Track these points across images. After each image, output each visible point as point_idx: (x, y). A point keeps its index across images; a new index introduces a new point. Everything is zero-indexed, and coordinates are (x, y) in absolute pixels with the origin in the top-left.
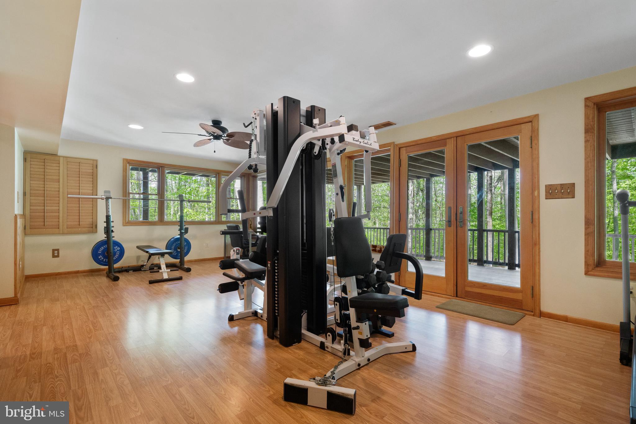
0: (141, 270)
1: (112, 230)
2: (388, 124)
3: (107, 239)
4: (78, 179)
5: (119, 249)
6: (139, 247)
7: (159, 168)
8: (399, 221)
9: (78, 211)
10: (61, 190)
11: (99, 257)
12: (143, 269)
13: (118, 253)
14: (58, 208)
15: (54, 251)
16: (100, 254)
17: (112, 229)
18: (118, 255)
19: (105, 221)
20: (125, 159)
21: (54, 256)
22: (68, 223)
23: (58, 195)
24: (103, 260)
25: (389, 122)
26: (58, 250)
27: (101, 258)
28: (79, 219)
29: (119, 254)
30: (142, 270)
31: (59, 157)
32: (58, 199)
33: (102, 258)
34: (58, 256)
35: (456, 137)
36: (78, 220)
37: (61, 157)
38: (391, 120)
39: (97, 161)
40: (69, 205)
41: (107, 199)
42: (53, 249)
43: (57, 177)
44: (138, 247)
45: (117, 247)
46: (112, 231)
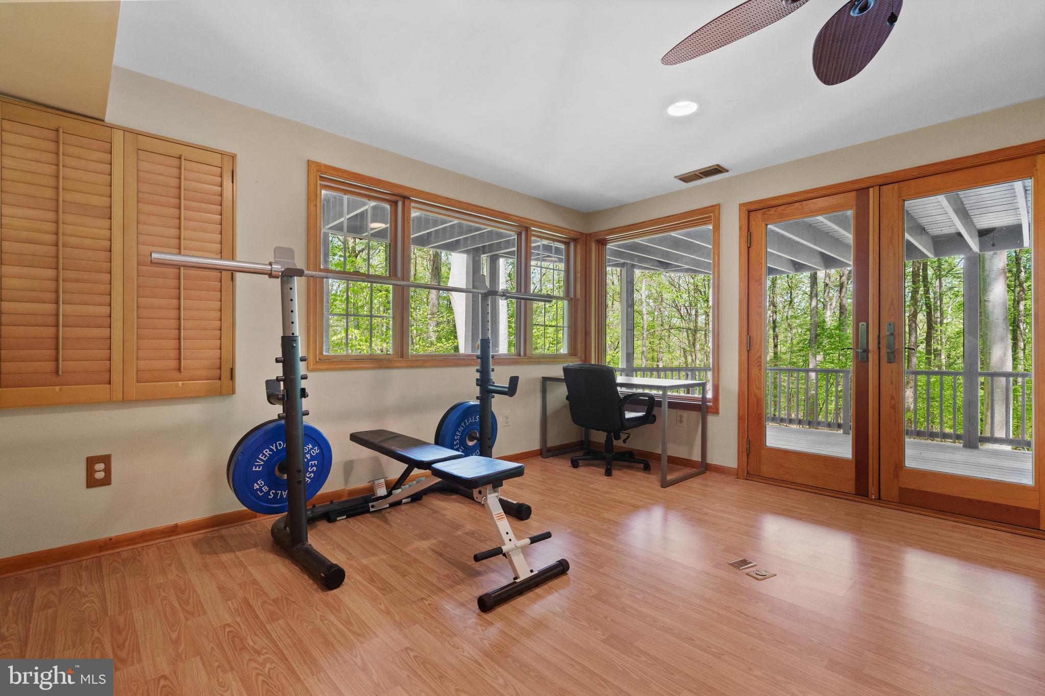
0: (368, 512)
1: (303, 390)
2: (717, 170)
3: (287, 422)
4: (174, 212)
5: (316, 451)
6: (360, 436)
7: (396, 203)
8: (748, 351)
9: (174, 323)
10: (117, 247)
11: (256, 486)
12: (373, 506)
13: (312, 466)
14: (105, 310)
15: (91, 462)
16: (258, 475)
17: (303, 384)
18: (312, 472)
19: (280, 355)
20: (313, 162)
21: (92, 483)
22: (142, 364)
23: (106, 266)
24: (268, 493)
25: (718, 165)
26: (106, 460)
27: (260, 490)
28: (179, 349)
29: (315, 468)
30: (371, 510)
31: (112, 127)
32: (106, 277)
33: (265, 489)
34: (106, 481)
35: (880, 186)
36: (173, 353)
37: (118, 128)
38: (724, 164)
39: (233, 157)
40: (143, 300)
41: (285, 279)
42: (88, 458)
43: (103, 201)
44: (355, 438)
45: (310, 446)
46: (304, 394)
